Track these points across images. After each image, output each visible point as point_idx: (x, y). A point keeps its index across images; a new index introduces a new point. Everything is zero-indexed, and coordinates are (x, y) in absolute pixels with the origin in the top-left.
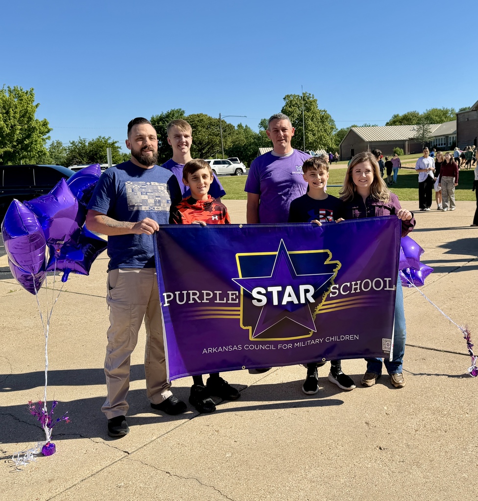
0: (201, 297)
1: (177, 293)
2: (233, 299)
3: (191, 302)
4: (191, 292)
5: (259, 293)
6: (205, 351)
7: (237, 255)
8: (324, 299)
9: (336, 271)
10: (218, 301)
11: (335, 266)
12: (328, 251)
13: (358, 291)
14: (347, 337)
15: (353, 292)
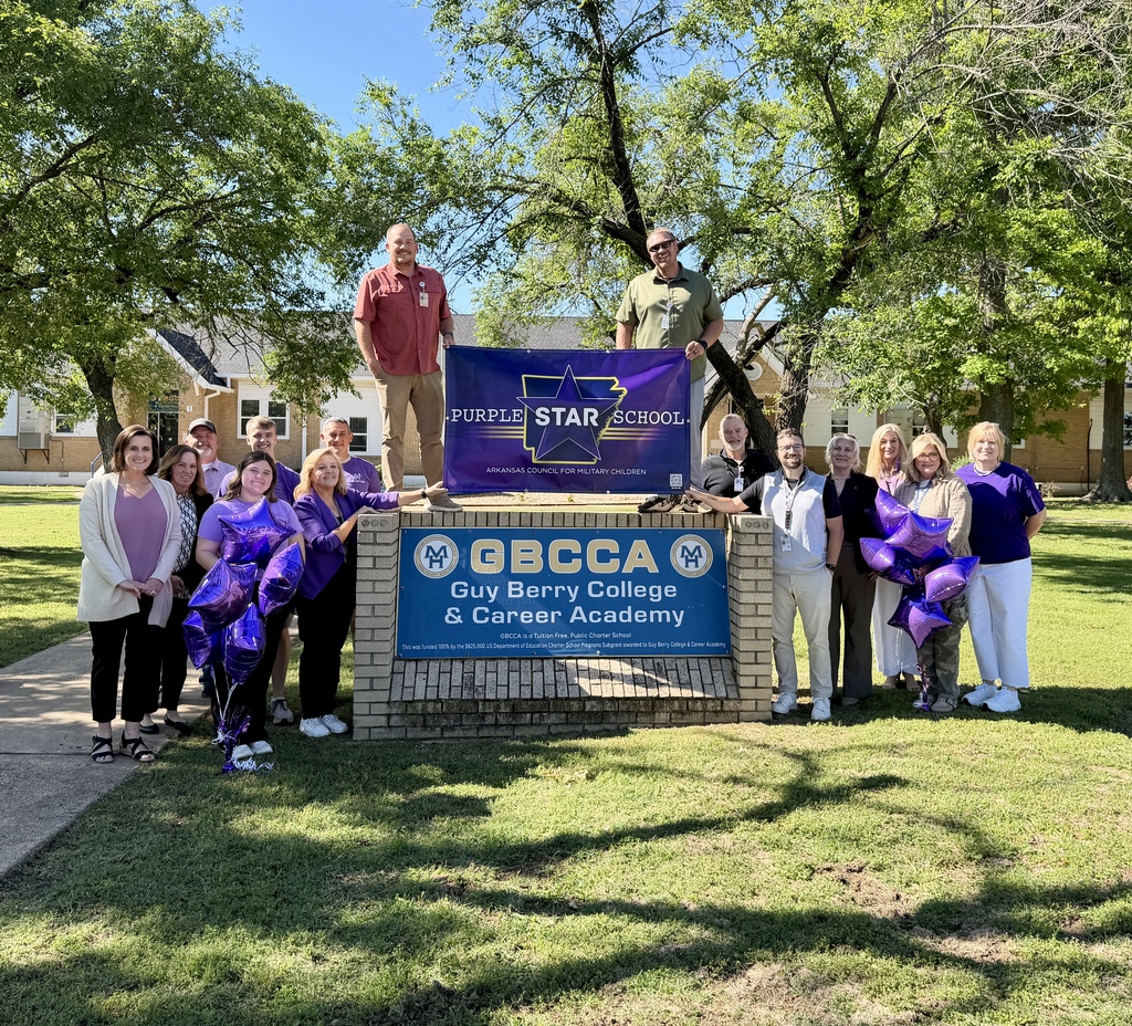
0: (487, 416)
1: (465, 411)
2: (517, 418)
3: (478, 420)
4: (478, 410)
5: (543, 412)
6: (488, 470)
7: (523, 376)
8: (608, 424)
9: (622, 397)
10: (503, 420)
11: (621, 392)
12: (615, 378)
13: (646, 422)
14: (634, 471)
15: (640, 422)
